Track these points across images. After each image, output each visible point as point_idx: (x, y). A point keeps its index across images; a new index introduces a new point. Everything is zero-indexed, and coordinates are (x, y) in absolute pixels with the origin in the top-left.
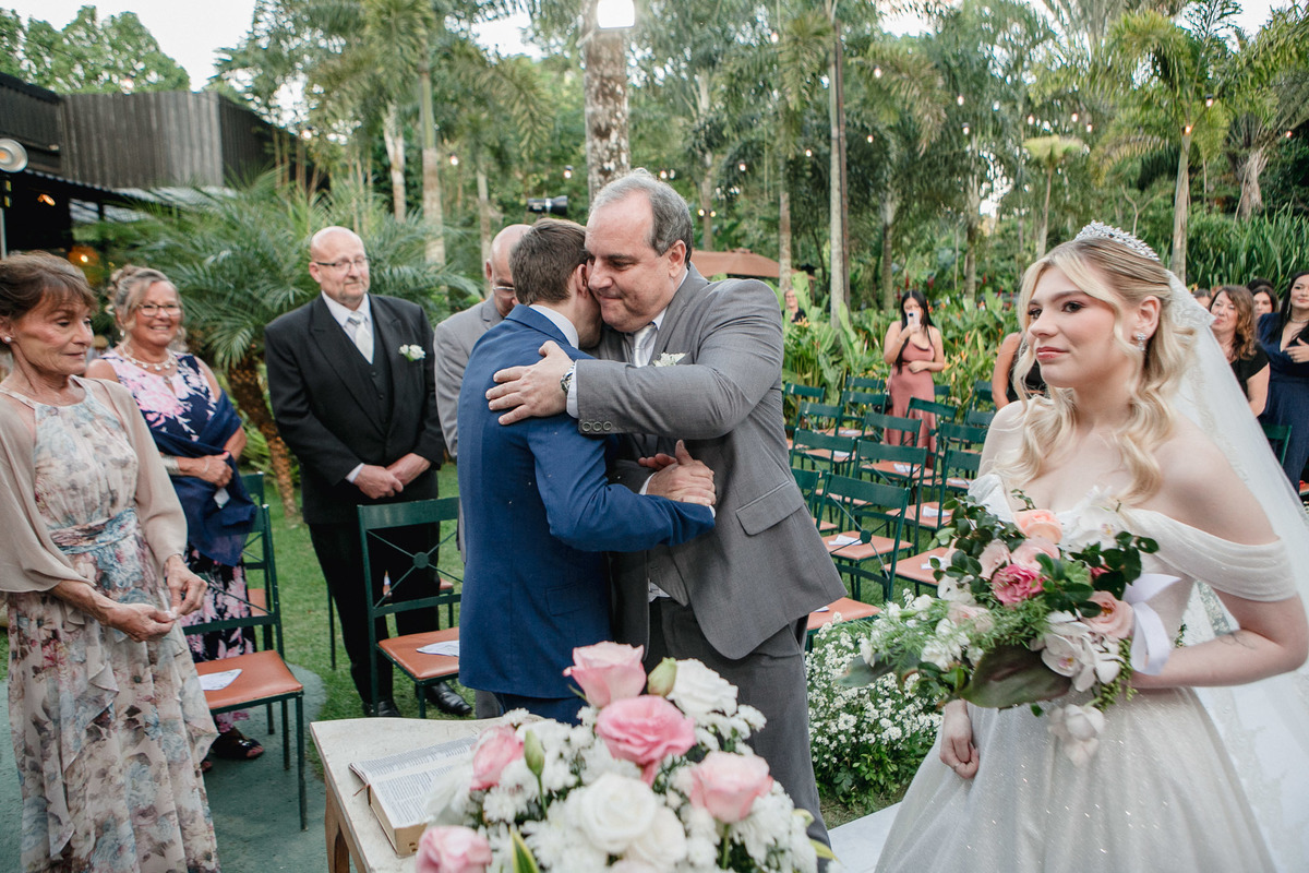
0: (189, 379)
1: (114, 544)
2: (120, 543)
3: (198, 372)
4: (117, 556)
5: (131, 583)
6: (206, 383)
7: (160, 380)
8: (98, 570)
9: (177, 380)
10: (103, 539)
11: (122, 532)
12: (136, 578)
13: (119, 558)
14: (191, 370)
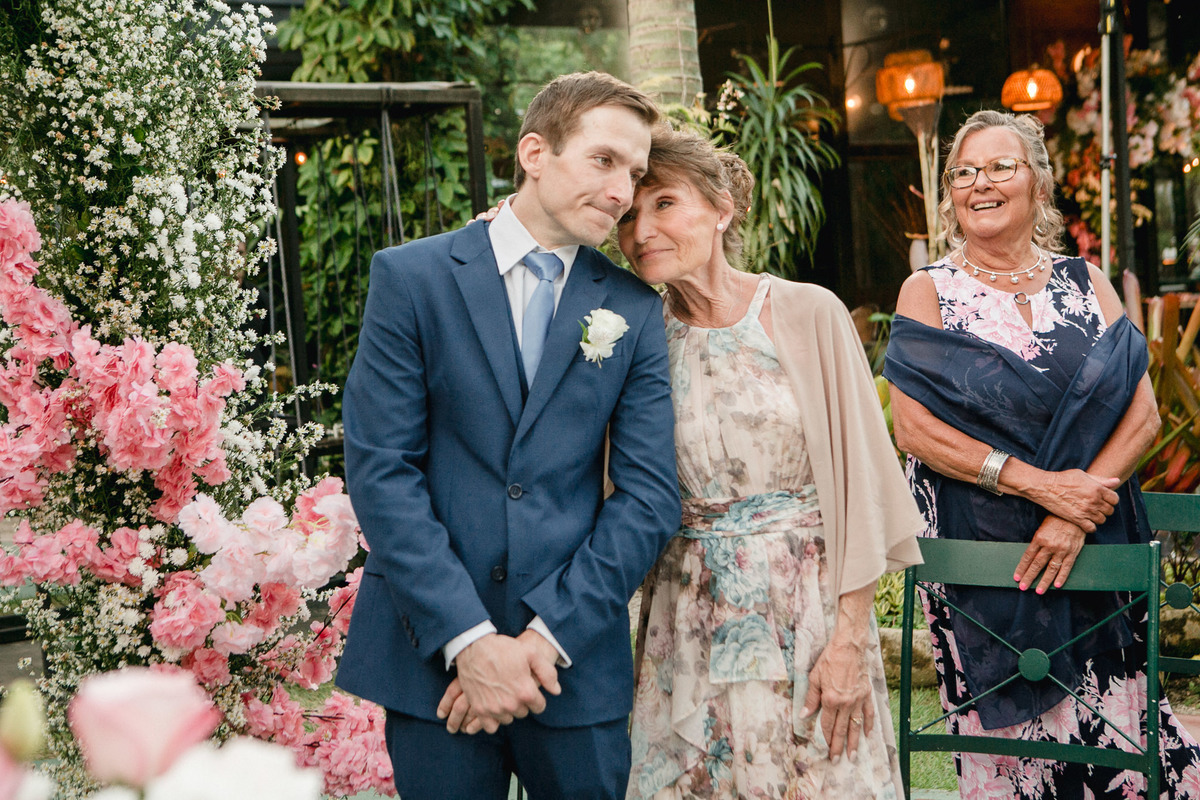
0: (1065, 300)
1: (738, 539)
2: (748, 539)
3: (1084, 289)
4: (737, 557)
5: (751, 604)
6: (1095, 309)
7: (1008, 301)
8: (704, 568)
9: (1041, 300)
10: (723, 525)
11: (756, 523)
12: (760, 598)
13: (740, 562)
14: (1074, 285)
